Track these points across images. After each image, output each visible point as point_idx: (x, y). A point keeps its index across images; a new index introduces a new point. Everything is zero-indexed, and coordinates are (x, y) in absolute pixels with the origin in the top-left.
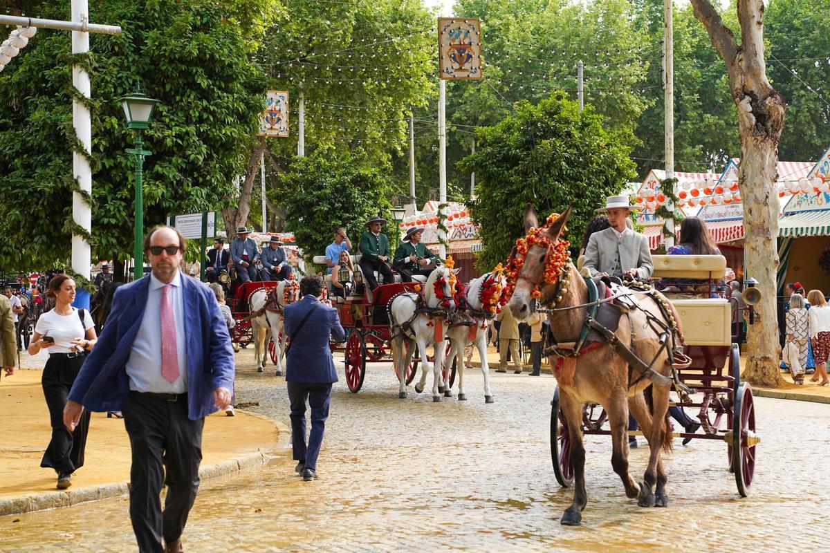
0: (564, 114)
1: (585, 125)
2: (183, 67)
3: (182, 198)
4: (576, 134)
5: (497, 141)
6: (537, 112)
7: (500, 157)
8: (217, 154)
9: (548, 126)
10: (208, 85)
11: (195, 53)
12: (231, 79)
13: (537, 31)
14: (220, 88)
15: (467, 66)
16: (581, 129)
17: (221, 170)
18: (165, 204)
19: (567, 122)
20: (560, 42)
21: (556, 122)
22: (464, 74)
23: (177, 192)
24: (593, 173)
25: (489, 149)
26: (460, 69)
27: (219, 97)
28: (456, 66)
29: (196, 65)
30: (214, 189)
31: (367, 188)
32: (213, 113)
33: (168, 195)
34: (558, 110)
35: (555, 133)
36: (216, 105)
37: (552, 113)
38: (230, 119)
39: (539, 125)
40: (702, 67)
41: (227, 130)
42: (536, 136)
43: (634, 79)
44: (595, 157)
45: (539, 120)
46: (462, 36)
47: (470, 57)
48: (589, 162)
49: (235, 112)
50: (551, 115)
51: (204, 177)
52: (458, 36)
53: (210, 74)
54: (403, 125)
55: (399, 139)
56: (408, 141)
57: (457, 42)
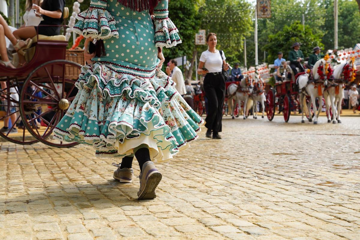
0: (299, 29)
1: (306, 32)
2: (175, 11)
3: (175, 54)
4: (303, 36)
5: (276, 39)
6: (290, 29)
7: (277, 44)
8: (186, 39)
9: (294, 33)
10: (183, 17)
11: (179, 6)
12: (190, 15)
13: (286, 10)
14: (186, 18)
15: (266, 13)
16: (305, 34)
17: (187, 45)
18: (170, 56)
19: (300, 31)
20: (294, 13)
21: (296, 32)
22: (265, 16)
23: (173, 53)
24: (309, 48)
25: (273, 42)
26: (264, 15)
27: (186, 21)
28: (262, 13)
29: (179, 10)
30: (185, 52)
31: (231, 61)
32: (184, 26)
33: (171, 53)
34: (297, 27)
35: (296, 36)
36: (185, 23)
37: (295, 29)
38: (190, 28)
39: (290, 33)
40: (343, 20)
41: (189, 32)
42: (289, 37)
43: (320, 25)
44: (309, 43)
45: (291, 31)
46: (264, 3)
47: (267, 10)
48: (307, 45)
49: (191, 26)
50: (294, 30)
51: (182, 47)
52: (263, 3)
53: (184, 13)
54: (242, 42)
55: (241, 47)
56: (244, 47)
57: (262, 5)
